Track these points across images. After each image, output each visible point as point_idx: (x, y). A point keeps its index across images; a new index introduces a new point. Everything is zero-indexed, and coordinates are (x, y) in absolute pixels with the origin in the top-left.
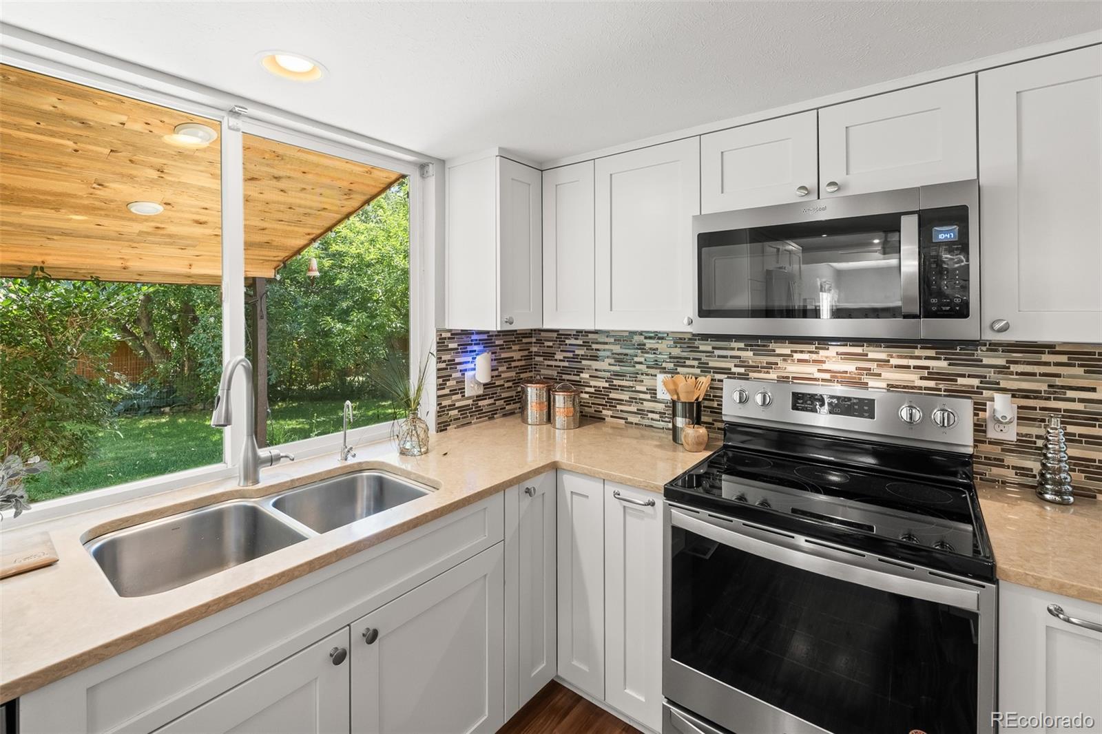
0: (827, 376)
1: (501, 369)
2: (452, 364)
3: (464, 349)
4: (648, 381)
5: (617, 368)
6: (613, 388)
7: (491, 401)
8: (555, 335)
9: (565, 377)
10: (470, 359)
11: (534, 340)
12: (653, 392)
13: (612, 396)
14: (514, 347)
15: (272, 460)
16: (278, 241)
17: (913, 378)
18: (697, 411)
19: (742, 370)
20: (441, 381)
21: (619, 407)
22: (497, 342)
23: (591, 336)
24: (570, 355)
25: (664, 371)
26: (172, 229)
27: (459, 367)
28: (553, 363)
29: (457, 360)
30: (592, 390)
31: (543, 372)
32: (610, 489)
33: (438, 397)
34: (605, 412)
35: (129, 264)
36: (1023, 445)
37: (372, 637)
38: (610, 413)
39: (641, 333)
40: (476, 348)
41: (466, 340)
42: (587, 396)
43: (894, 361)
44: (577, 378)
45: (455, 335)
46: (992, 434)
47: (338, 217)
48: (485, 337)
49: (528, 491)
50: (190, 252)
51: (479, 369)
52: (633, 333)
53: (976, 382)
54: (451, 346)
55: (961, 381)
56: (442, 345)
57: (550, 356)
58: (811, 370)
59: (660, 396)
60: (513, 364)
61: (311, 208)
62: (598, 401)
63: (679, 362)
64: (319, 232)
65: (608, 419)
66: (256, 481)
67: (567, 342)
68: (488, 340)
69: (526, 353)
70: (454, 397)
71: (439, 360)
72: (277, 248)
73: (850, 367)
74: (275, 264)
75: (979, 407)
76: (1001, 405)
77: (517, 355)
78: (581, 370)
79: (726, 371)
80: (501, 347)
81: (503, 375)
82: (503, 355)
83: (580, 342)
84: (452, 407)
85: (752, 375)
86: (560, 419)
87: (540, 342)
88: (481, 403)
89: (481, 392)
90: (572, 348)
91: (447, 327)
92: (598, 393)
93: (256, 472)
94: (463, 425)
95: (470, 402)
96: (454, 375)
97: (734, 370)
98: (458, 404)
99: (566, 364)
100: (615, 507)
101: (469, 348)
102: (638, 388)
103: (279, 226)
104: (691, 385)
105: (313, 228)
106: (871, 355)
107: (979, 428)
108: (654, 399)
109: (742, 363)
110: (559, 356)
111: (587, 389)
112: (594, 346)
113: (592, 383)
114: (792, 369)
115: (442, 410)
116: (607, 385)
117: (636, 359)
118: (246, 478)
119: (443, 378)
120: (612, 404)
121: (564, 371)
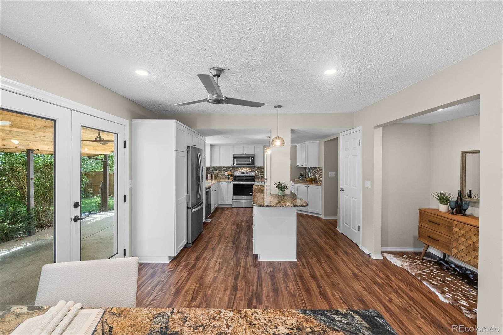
0: (244, 170)
4: (224, 173)
5: (219, 172)
6: (219, 174)
12: (224, 174)
17: (250, 170)
18: (231, 175)
21: (220, 177)
23: (215, 167)
25: (226, 172)
32: (226, 182)
36: (258, 175)
39: (223, 167)
46: (256, 175)
52: (221, 167)
55: (254, 170)
58: (242, 170)
59: (225, 175)
63: (228, 170)
73: (246, 170)
75: (255, 172)
76: (257, 172)
79: (233, 171)
85: (237, 171)
86: (213, 178)
100: (226, 184)
102: (222, 174)
104: (230, 173)
106: (247, 168)
107: (255, 174)
108: (224, 175)
109: (235, 170)
114: (240, 170)
117: (222, 170)
120: (218, 177)
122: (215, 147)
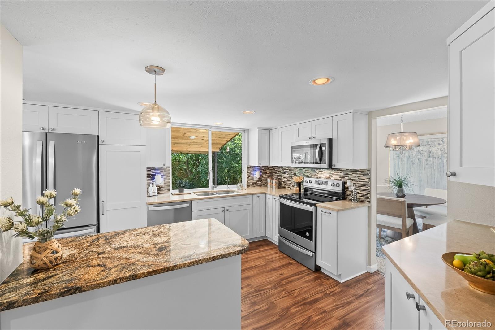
0: (324, 177)
1: (263, 175)
2: (250, 173)
3: (253, 170)
5: (288, 175)
6: (288, 180)
7: (261, 182)
8: (277, 167)
9: (279, 178)
10: (255, 172)
11: (273, 169)
13: (287, 182)
14: (267, 170)
15: (216, 187)
16: (219, 142)
19: (310, 176)
20: (248, 177)
21: (289, 185)
22: (262, 169)
23: (284, 168)
24: (280, 172)
26: (197, 141)
27: (252, 174)
28: (277, 174)
29: (252, 172)
30: (284, 181)
31: (275, 176)
33: (247, 180)
34: (286, 186)
35: (188, 149)
37: (228, 210)
38: (287, 186)
40: (256, 170)
41: (254, 168)
42: (283, 182)
43: (335, 174)
44: (281, 178)
45: (251, 167)
46: (349, 189)
47: (234, 136)
48: (259, 167)
49: (258, 197)
50: (200, 146)
51: (257, 175)
53: (347, 178)
54: (250, 169)
55: (345, 178)
56: (248, 169)
57: (276, 173)
60: (267, 174)
61: (226, 134)
62: (285, 183)
64: (229, 139)
65: (287, 188)
66: (213, 190)
67: (279, 169)
68: (260, 168)
69: (271, 172)
70: (251, 180)
71: (247, 172)
72: (220, 144)
73: (328, 175)
74: (219, 148)
75: (346, 183)
77: (268, 172)
78: (282, 176)
80: (263, 170)
81: (264, 177)
82: (264, 172)
83: (282, 169)
84: (250, 182)
85: (312, 177)
86: (273, 187)
87: (274, 169)
88: (258, 182)
89: (258, 180)
90: (280, 171)
91: (249, 165)
92: (285, 182)
93: (213, 188)
94: (253, 187)
95: (255, 182)
96: (251, 176)
97: (309, 176)
98: (252, 182)
99: (279, 175)
101: (255, 170)
102: (292, 180)
103: (219, 139)
104: (300, 179)
105: (228, 139)
106: (332, 172)
107: (347, 188)
109: (311, 174)
110: (278, 173)
111: (283, 181)
112: (284, 170)
113: (284, 179)
114: (319, 175)
115: (248, 183)
116: (286, 180)
117: (292, 173)
118: (212, 189)
119: (248, 176)
121: (279, 176)
122: (273, 131)
